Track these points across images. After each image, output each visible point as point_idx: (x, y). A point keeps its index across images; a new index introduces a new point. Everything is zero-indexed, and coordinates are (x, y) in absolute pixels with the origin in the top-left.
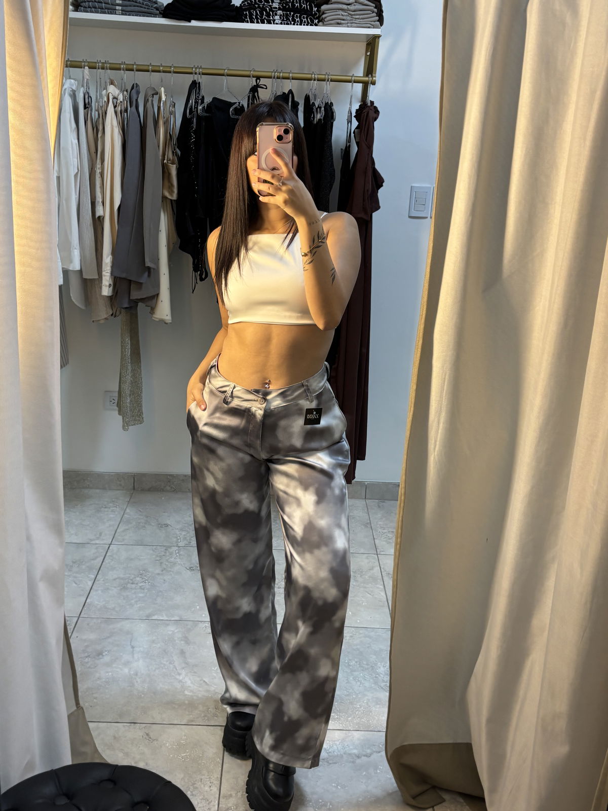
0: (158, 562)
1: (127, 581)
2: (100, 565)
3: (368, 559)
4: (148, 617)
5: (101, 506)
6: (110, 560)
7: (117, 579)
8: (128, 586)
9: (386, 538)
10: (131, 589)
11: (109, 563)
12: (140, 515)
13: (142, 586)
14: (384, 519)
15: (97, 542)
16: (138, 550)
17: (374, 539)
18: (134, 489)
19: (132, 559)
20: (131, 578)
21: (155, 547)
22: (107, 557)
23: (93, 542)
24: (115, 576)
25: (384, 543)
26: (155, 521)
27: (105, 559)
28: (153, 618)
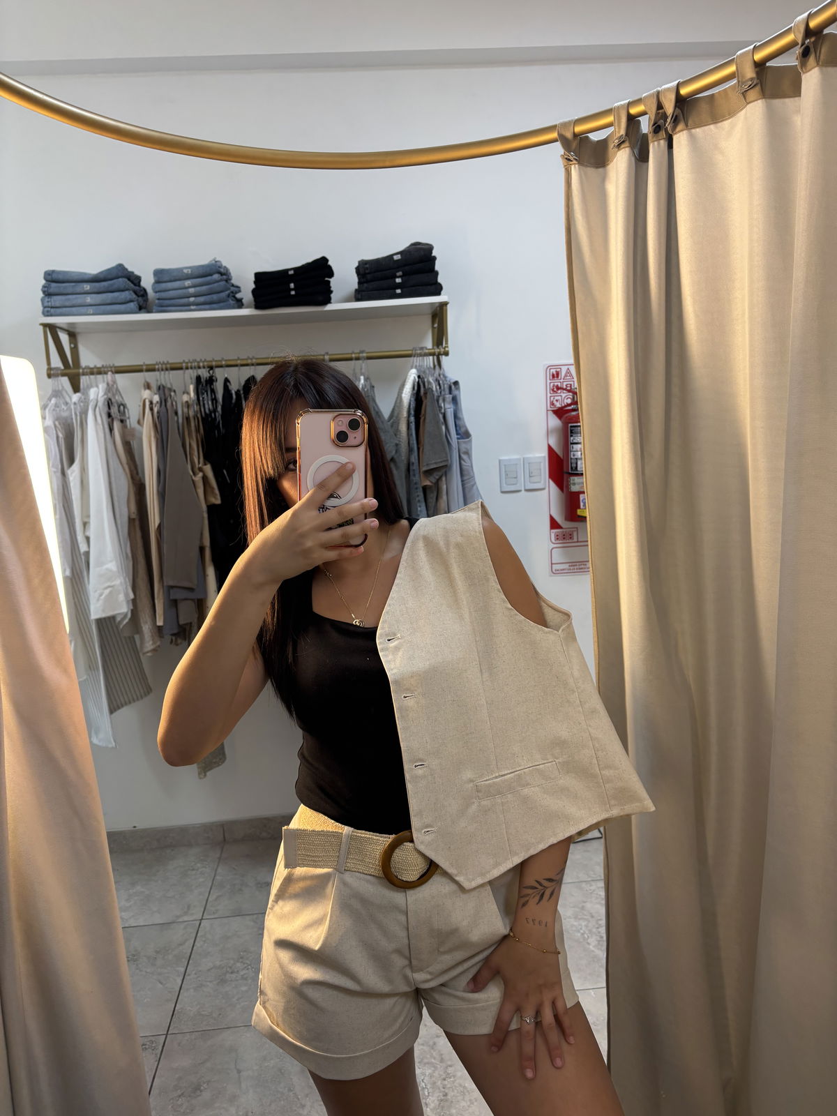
1: (225, 969)
2: (191, 949)
5: (187, 868)
6: (202, 943)
7: (212, 969)
8: (227, 977)
11: (202, 947)
13: (245, 974)
15: (186, 918)
16: (235, 924)
18: (225, 840)
19: (228, 937)
20: (230, 965)
21: (255, 916)
22: (198, 939)
23: (180, 920)
24: (210, 965)
26: (253, 879)
27: (196, 942)
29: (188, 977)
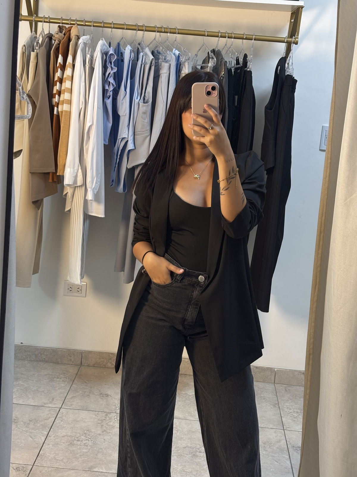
0: (99, 424)
1: (73, 438)
2: (52, 423)
3: (276, 433)
4: (90, 469)
5: (54, 376)
6: (61, 421)
8: (74, 443)
9: (291, 416)
10: (77, 445)
11: (59, 423)
12: (86, 386)
13: (86, 443)
14: (290, 401)
15: (50, 405)
16: (83, 414)
17: (281, 417)
18: (81, 364)
19: (78, 421)
20: (77, 436)
21: (98, 412)
23: (46, 406)
24: (65, 434)
25: (290, 421)
26: (98, 391)
27: (56, 419)
28: (95, 470)
29: (49, 438)
